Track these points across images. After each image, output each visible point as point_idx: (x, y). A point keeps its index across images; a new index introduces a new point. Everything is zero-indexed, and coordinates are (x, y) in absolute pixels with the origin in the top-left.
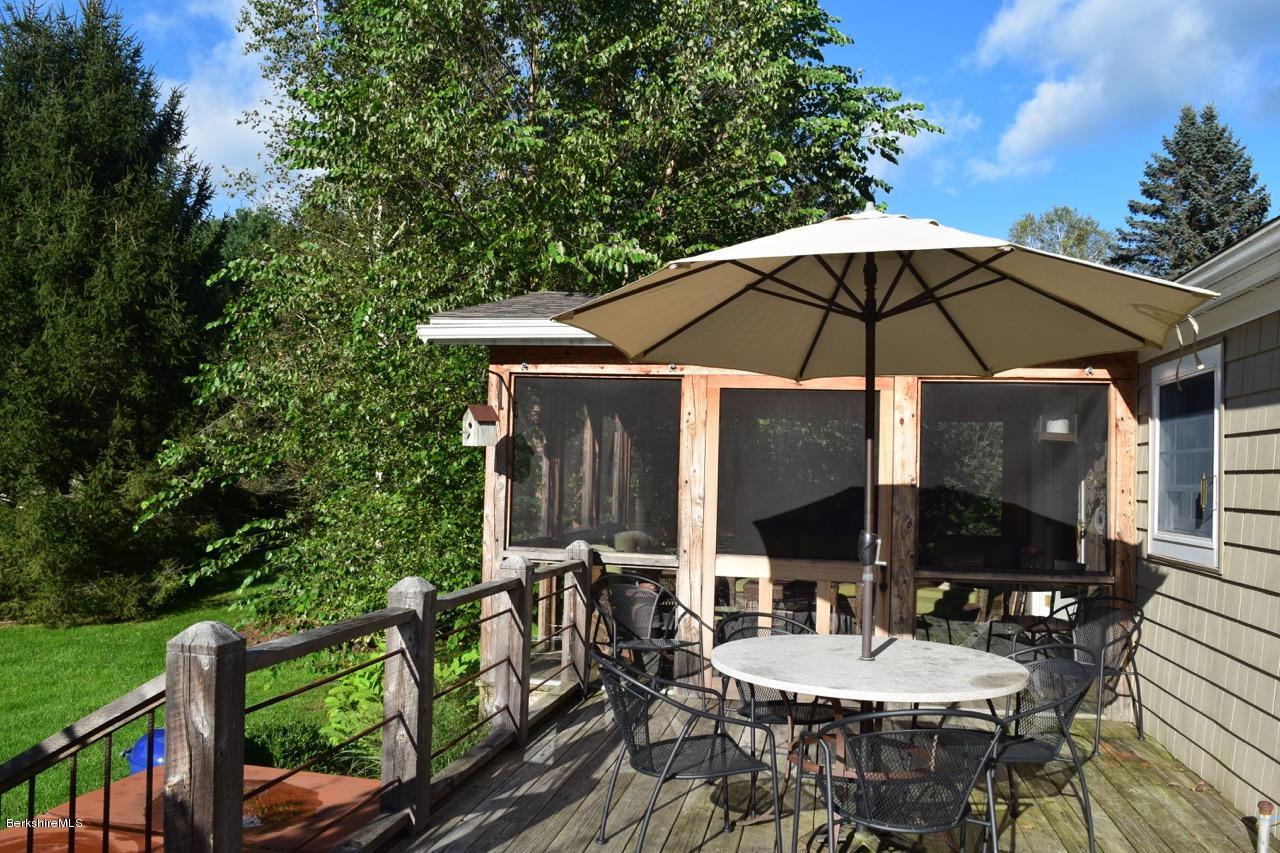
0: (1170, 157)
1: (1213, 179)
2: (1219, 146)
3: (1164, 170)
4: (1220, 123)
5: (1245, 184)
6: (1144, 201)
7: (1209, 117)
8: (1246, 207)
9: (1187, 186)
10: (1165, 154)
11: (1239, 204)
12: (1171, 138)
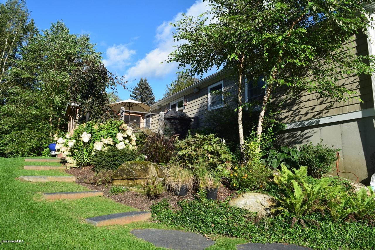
0: (138, 87)
1: (146, 92)
2: (147, 87)
3: (137, 89)
4: (147, 82)
5: (151, 94)
6: (133, 95)
7: (146, 81)
8: (151, 98)
9: (141, 93)
10: (137, 86)
11: (150, 98)
12: (138, 83)
